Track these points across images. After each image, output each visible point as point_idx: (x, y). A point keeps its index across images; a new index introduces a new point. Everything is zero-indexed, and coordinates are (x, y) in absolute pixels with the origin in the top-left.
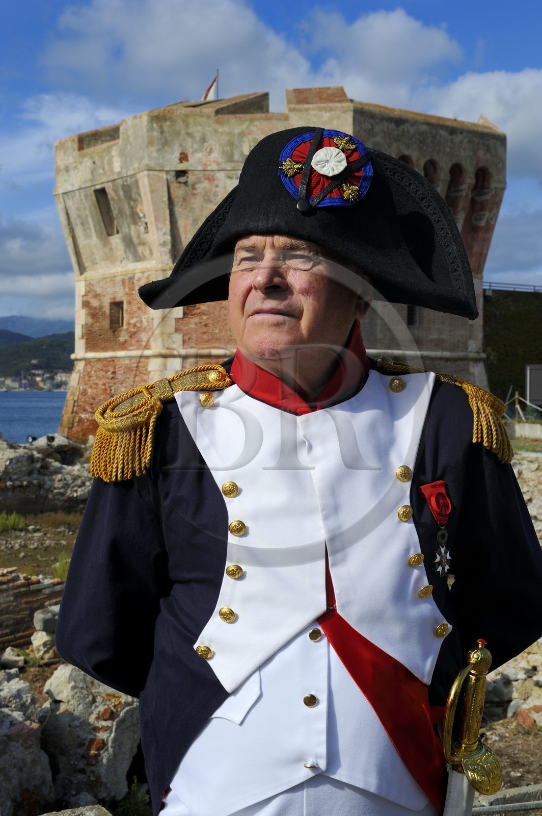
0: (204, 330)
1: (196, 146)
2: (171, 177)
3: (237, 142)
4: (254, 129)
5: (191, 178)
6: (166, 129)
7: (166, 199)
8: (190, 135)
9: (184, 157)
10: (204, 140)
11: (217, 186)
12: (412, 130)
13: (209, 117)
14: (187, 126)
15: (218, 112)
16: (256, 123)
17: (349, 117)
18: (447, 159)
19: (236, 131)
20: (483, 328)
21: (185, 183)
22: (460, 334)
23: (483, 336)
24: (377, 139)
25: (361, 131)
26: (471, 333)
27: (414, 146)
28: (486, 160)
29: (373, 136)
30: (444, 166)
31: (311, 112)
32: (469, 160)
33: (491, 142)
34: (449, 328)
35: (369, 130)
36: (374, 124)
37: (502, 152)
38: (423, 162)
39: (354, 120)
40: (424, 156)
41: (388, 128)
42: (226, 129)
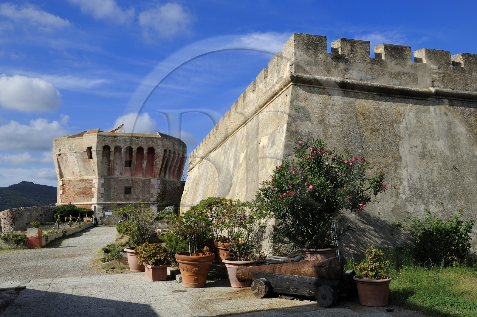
0: (66, 198)
1: (63, 147)
2: (58, 156)
3: (71, 145)
4: (75, 141)
5: (62, 156)
6: (57, 143)
7: (57, 162)
8: (62, 144)
9: (60, 150)
10: (65, 145)
11: (68, 157)
12: (121, 139)
13: (66, 139)
14: (61, 142)
15: (68, 138)
16: (76, 140)
17: (96, 137)
18: (136, 146)
19: (72, 142)
20: (157, 194)
21: (61, 157)
22: (147, 196)
23: (157, 197)
24: (107, 142)
25: (100, 140)
26: (152, 196)
27: (122, 143)
28: (153, 145)
29: (105, 141)
30: (134, 148)
31: (88, 136)
32: (145, 146)
33: (155, 140)
34: (142, 195)
35: (104, 140)
36: (105, 138)
37: (159, 142)
38: (125, 147)
39: (97, 137)
40: (126, 145)
41: (111, 139)
42: (69, 142)
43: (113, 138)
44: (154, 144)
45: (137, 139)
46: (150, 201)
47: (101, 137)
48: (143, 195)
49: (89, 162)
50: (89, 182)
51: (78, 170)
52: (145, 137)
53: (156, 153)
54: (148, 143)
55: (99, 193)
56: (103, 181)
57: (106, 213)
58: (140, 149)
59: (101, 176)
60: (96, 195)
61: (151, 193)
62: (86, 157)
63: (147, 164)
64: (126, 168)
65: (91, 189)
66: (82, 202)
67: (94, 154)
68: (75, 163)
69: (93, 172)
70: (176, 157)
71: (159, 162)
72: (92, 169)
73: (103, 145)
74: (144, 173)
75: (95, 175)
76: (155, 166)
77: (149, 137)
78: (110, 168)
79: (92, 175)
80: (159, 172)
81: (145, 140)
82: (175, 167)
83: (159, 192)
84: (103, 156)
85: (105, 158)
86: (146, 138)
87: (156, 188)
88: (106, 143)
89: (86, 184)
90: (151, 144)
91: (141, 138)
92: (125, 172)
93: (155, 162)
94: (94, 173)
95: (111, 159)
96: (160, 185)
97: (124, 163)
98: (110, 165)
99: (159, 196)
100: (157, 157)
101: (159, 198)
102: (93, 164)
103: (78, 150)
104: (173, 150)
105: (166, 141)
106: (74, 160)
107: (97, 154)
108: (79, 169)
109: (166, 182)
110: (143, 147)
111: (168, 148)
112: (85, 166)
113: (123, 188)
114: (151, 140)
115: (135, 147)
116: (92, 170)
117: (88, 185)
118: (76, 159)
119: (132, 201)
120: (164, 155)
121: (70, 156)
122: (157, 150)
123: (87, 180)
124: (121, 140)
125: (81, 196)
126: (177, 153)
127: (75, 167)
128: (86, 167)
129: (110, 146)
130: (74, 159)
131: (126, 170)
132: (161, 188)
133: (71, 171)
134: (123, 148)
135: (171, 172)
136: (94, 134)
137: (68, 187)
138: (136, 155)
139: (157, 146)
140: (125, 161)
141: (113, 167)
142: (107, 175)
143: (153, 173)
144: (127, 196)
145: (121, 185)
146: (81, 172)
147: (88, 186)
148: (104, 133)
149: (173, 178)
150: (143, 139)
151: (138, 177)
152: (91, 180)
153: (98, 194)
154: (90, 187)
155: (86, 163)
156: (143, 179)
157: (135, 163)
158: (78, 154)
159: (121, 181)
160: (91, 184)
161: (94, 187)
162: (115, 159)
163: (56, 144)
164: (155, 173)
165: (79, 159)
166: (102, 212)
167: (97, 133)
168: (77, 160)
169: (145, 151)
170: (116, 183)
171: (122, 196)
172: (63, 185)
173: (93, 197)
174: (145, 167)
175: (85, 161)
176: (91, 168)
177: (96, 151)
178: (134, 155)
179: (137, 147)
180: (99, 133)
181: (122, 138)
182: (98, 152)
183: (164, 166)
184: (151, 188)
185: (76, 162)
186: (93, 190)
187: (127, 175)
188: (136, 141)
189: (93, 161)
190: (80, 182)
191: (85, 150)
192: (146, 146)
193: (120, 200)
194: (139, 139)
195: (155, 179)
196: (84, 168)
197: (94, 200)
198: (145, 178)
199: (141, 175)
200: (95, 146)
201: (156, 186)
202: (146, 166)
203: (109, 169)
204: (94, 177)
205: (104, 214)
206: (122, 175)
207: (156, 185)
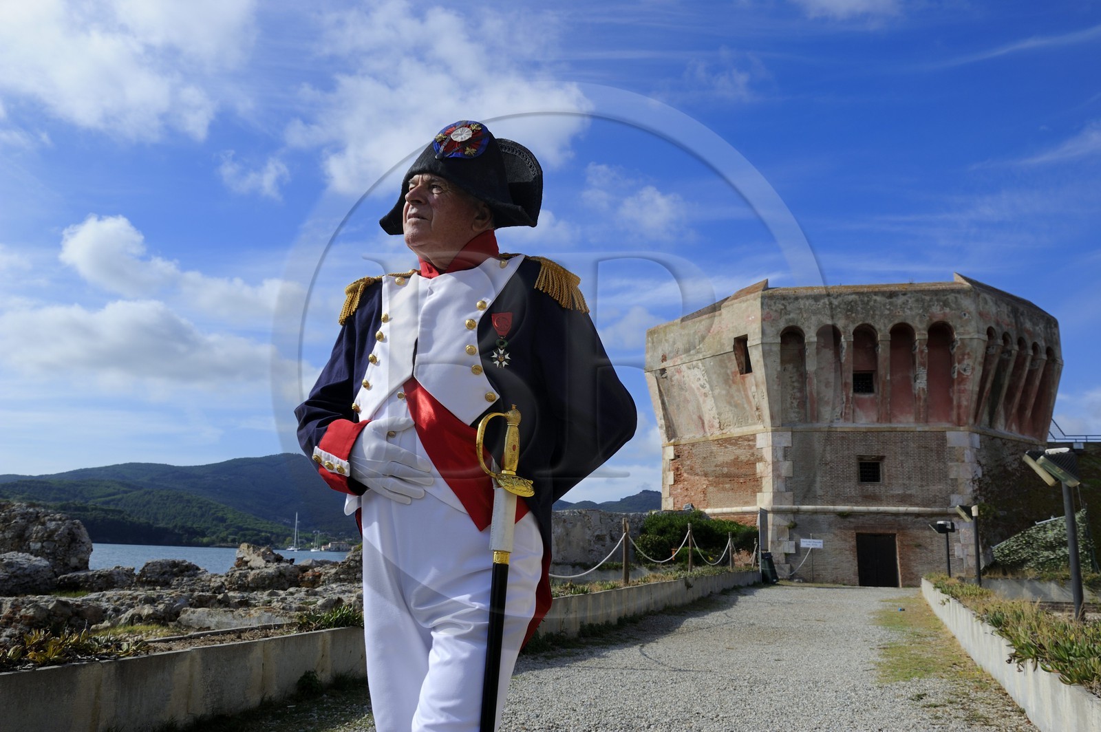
0: (686, 493)
1: (670, 349)
2: (658, 374)
5: (668, 373)
6: (655, 340)
7: (657, 392)
8: (667, 341)
9: (664, 359)
10: (674, 343)
11: (684, 377)
12: (835, 302)
13: (678, 325)
14: (666, 335)
17: (758, 303)
18: (886, 321)
19: (692, 332)
20: (973, 481)
21: (666, 377)
22: (936, 488)
23: (974, 491)
24: (792, 316)
25: (772, 313)
26: (955, 487)
27: (840, 315)
28: (945, 314)
29: (786, 314)
30: (883, 328)
31: (735, 306)
32: (918, 318)
33: (951, 297)
34: (919, 483)
35: (784, 311)
36: (788, 304)
37: (967, 304)
38: (852, 328)
39: (762, 304)
40: (853, 322)
41: (805, 305)
42: (686, 332)
43: (811, 302)
44: (947, 310)
45: (888, 301)
46: (948, 504)
47: (775, 303)
48: (922, 486)
49: (744, 383)
50: (746, 443)
51: (714, 412)
52: (915, 291)
53: (959, 343)
54: (926, 309)
55: (776, 475)
56: (786, 439)
57: (805, 543)
58: (902, 333)
59: (780, 423)
60: (768, 485)
61: (952, 477)
62: (733, 370)
63: (928, 380)
64: (857, 395)
65: (752, 466)
66: (727, 507)
67: (756, 356)
68: (703, 391)
69: (757, 413)
70: (1029, 359)
71: (970, 370)
72: (754, 404)
73: (782, 325)
74: (922, 410)
75: (763, 421)
76: (959, 383)
77: (929, 290)
78: (806, 398)
79: (755, 424)
80: (973, 406)
81: (917, 300)
82: (1026, 393)
83: (980, 475)
84: (783, 362)
85: (790, 367)
86: (919, 295)
87: (966, 460)
88: (791, 320)
89: (738, 452)
90: (938, 312)
91: (901, 296)
92: (858, 410)
93: (959, 373)
94: (760, 417)
95: (807, 369)
96: (979, 450)
97: (850, 380)
98: (808, 389)
99: (980, 488)
100: (963, 355)
101: (981, 495)
102: (754, 388)
103: (708, 353)
104: (1015, 332)
105: (989, 301)
106: (702, 382)
107: (765, 355)
108: (717, 407)
109: (999, 442)
110: (911, 323)
111: (998, 324)
112: (732, 397)
113: (854, 462)
114: (938, 300)
115: (885, 326)
116: (751, 408)
117: (743, 454)
118: (706, 377)
119: (888, 505)
120: (987, 348)
121: (689, 372)
122: (961, 330)
123: (740, 437)
124: (837, 306)
125: (724, 489)
126: (1029, 344)
127: (704, 401)
128: (736, 398)
129: (802, 327)
130: (701, 377)
131: (859, 404)
132: (983, 462)
133: (695, 417)
134: (845, 332)
135: (1014, 411)
136: (753, 295)
137: (688, 462)
138: (888, 350)
139: (960, 318)
140: (854, 375)
141: (815, 395)
142: (800, 421)
143: (952, 409)
144: (870, 488)
145: (846, 452)
146: (723, 417)
147: (743, 458)
148: (780, 291)
149: (1021, 430)
150: (910, 298)
151: (901, 425)
152: (751, 438)
153: (773, 481)
154: (749, 460)
155: (734, 387)
156: (918, 429)
157: (888, 378)
158: (710, 363)
159: (845, 437)
160: (751, 451)
161: (761, 459)
162: (822, 369)
163: (653, 343)
164: (962, 411)
165: (714, 377)
166: (791, 539)
167: (760, 293)
168: (709, 382)
169: (921, 335)
170: (831, 445)
171: (852, 487)
172: (677, 456)
173: (760, 491)
174: (923, 389)
175: (731, 382)
176: (749, 402)
177: (760, 348)
178: (883, 351)
179: (890, 326)
180: (766, 292)
181: (840, 299)
182: (767, 348)
183: (988, 386)
184: (952, 460)
185: (708, 386)
186: (760, 467)
187: (865, 421)
188: (884, 305)
189: (755, 377)
190: (721, 445)
191: (729, 348)
192: (921, 321)
193: (847, 500)
194: (894, 299)
195: (962, 428)
196: (729, 403)
197: (764, 500)
198: (927, 429)
199: (911, 419)
200: (757, 330)
201: (968, 456)
202: (925, 387)
203: (802, 404)
204: (760, 427)
205: (797, 546)
206: (846, 419)
207: (967, 452)
